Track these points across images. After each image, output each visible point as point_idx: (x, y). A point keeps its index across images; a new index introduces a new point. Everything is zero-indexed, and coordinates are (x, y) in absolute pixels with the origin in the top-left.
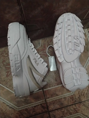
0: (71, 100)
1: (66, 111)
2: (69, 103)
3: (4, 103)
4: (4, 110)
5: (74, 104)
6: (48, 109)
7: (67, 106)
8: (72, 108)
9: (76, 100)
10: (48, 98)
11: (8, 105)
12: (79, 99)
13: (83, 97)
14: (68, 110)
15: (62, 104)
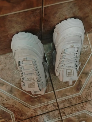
0: (79, 99)
1: (74, 109)
2: (77, 102)
3: (20, 103)
4: (20, 109)
5: (81, 103)
6: (58, 107)
7: (75, 105)
8: (79, 106)
9: (83, 99)
10: (59, 98)
11: (24, 104)
12: (85, 99)
13: (89, 97)
14: (76, 108)
15: (71, 103)
